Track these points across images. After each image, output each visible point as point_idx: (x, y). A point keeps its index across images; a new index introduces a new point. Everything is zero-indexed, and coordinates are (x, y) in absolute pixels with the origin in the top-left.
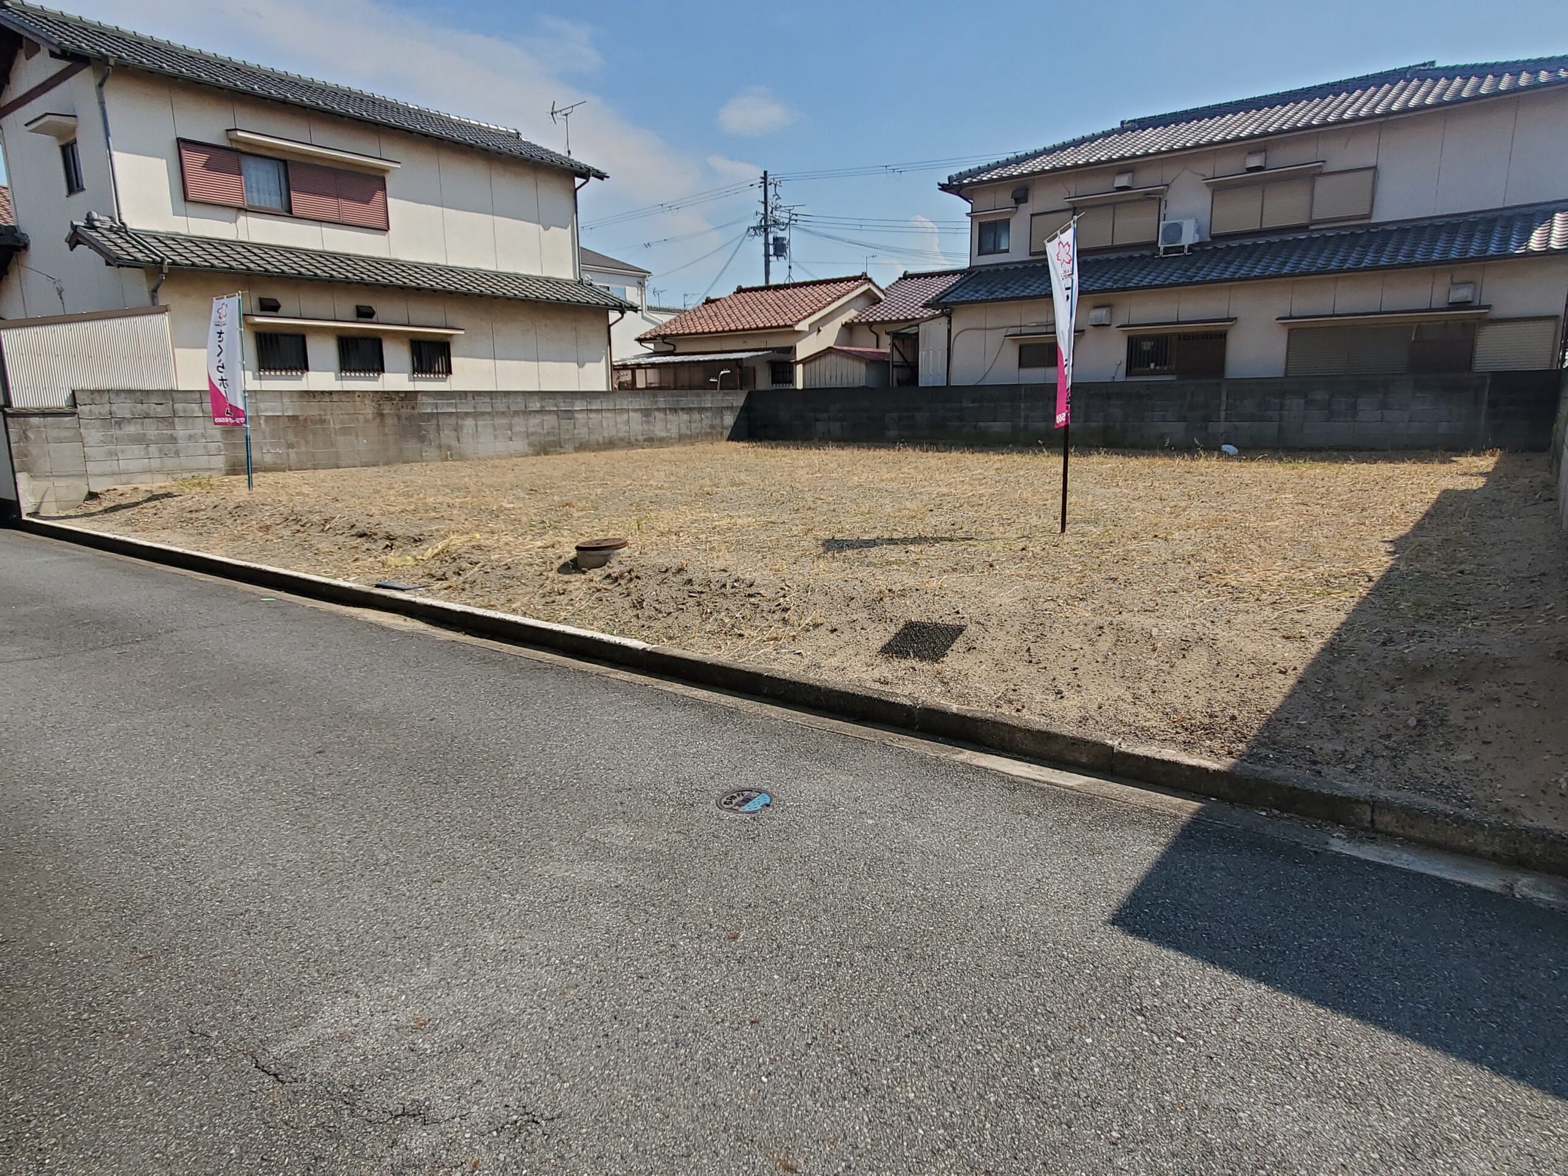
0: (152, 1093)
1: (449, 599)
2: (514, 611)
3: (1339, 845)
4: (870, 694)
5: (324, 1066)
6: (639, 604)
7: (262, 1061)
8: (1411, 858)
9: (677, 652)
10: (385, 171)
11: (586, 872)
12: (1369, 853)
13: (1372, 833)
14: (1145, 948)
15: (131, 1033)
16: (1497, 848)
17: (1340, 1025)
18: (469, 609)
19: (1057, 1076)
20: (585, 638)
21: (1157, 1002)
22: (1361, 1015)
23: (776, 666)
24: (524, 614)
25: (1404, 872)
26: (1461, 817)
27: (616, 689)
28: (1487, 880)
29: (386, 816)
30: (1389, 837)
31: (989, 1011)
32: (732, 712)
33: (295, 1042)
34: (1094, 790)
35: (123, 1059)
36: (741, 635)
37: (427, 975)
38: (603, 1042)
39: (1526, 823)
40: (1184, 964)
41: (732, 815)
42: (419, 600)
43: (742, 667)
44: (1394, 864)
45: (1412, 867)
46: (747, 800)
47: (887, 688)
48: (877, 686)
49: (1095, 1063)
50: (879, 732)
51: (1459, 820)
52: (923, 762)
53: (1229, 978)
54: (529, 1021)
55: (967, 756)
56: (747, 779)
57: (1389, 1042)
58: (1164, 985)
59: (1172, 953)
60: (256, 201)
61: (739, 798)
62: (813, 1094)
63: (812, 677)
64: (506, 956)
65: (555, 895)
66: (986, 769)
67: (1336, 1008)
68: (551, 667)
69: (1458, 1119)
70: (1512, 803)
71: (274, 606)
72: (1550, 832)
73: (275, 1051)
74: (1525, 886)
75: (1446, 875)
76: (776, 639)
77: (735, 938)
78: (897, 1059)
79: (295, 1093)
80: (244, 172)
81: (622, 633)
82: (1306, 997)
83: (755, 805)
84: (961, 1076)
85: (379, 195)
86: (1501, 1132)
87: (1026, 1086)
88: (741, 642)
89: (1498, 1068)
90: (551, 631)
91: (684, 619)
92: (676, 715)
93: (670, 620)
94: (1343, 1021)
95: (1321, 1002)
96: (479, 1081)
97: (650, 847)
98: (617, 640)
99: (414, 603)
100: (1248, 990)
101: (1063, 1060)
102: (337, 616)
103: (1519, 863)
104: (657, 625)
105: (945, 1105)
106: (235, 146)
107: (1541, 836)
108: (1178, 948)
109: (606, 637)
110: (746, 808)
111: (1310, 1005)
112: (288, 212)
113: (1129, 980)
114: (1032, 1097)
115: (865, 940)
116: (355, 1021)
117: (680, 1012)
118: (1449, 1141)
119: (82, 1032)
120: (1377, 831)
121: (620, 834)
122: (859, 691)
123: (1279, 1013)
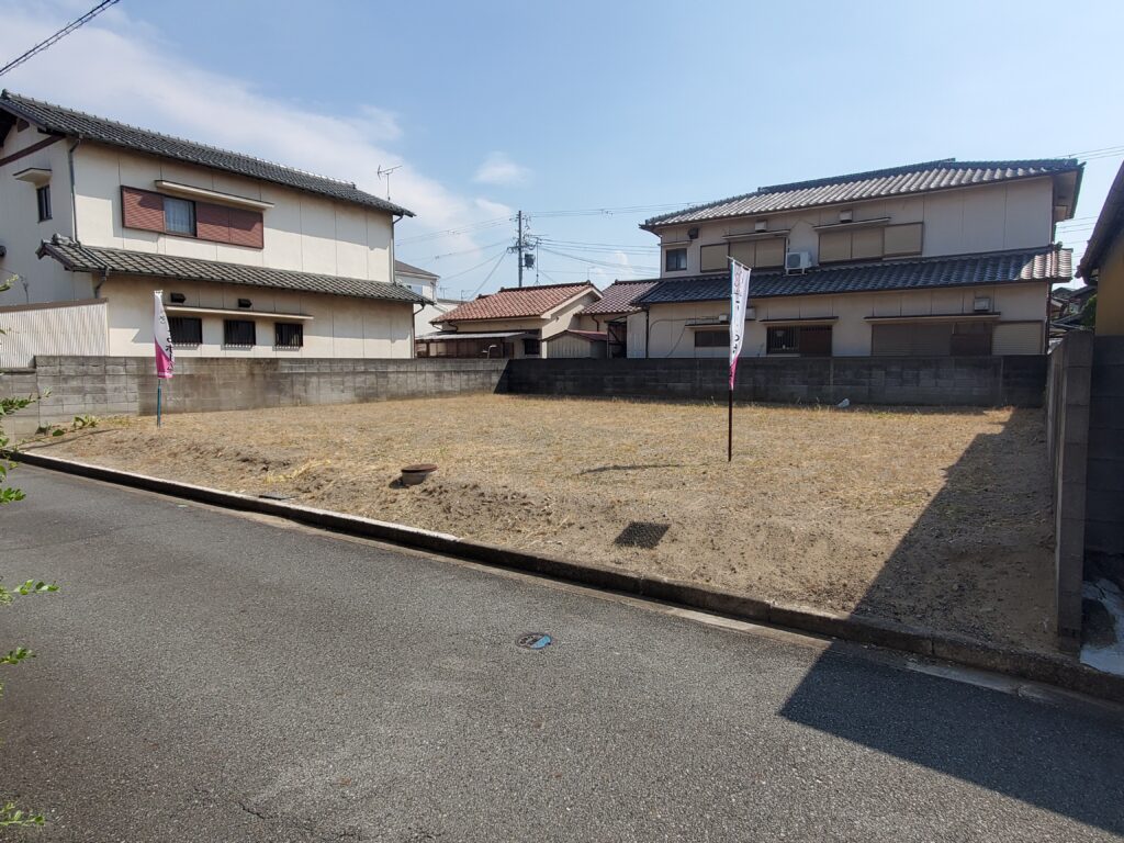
0: (179, 827)
1: (313, 506)
2: (361, 514)
3: (912, 666)
4: (609, 570)
5: (288, 809)
6: (448, 510)
7: (247, 806)
8: (957, 673)
9: (477, 542)
10: (263, 209)
11: (437, 687)
12: (932, 671)
13: (934, 658)
14: (796, 728)
15: (156, 792)
16: (1008, 667)
17: (913, 770)
18: (330, 513)
19: (746, 803)
20: (413, 533)
21: (804, 760)
22: (925, 764)
23: (545, 552)
24: (368, 517)
25: (951, 681)
26: (985, 646)
27: (438, 568)
28: (1003, 687)
29: (297, 653)
30: (944, 661)
31: (702, 767)
32: (520, 583)
33: (268, 793)
34: (759, 633)
35: (154, 808)
36: (519, 531)
37: (344, 753)
38: (464, 790)
39: (1025, 649)
40: (819, 736)
41: (526, 650)
42: (292, 506)
43: (522, 552)
44: (947, 677)
45: (957, 679)
46: (535, 641)
47: (621, 567)
48: (614, 565)
49: (768, 796)
50: (616, 596)
51: (985, 648)
52: (648, 615)
53: (847, 744)
54: (416, 779)
55: (675, 611)
56: (534, 626)
57: (942, 779)
58: (808, 750)
59: (812, 730)
60: (172, 227)
61: (529, 639)
62: (599, 817)
63: (570, 559)
64: (393, 740)
65: (419, 702)
66: (689, 620)
67: (911, 760)
68: (390, 554)
69: (980, 822)
70: (1016, 638)
71: (189, 511)
72: (1039, 655)
73: (254, 800)
74: (1026, 690)
75: (977, 683)
76: (543, 534)
77: (539, 726)
78: (649, 795)
79: (273, 824)
80: (166, 208)
81: (437, 529)
82: (894, 755)
83: (540, 644)
84: (688, 804)
85: (257, 226)
86: (1005, 828)
87: (728, 809)
88: (520, 536)
89: (1005, 792)
90: (388, 529)
91: (480, 520)
92: (481, 584)
93: (470, 521)
94: (916, 768)
95: (903, 756)
96: (390, 814)
97: (476, 671)
98: (435, 534)
99: (289, 509)
100: (860, 751)
101: (749, 794)
102: (235, 518)
103: (1021, 675)
104: (461, 524)
105: (680, 821)
106: (159, 191)
107: (1032, 658)
108: (816, 728)
109: (427, 532)
110: (535, 646)
111: (895, 759)
112: (194, 235)
113: (786, 748)
114: (732, 815)
115: (622, 726)
116: (303, 781)
117: (509, 771)
118: (975, 834)
119: (123, 792)
120: (937, 657)
121: (455, 663)
122: (602, 569)
123: (877, 765)
